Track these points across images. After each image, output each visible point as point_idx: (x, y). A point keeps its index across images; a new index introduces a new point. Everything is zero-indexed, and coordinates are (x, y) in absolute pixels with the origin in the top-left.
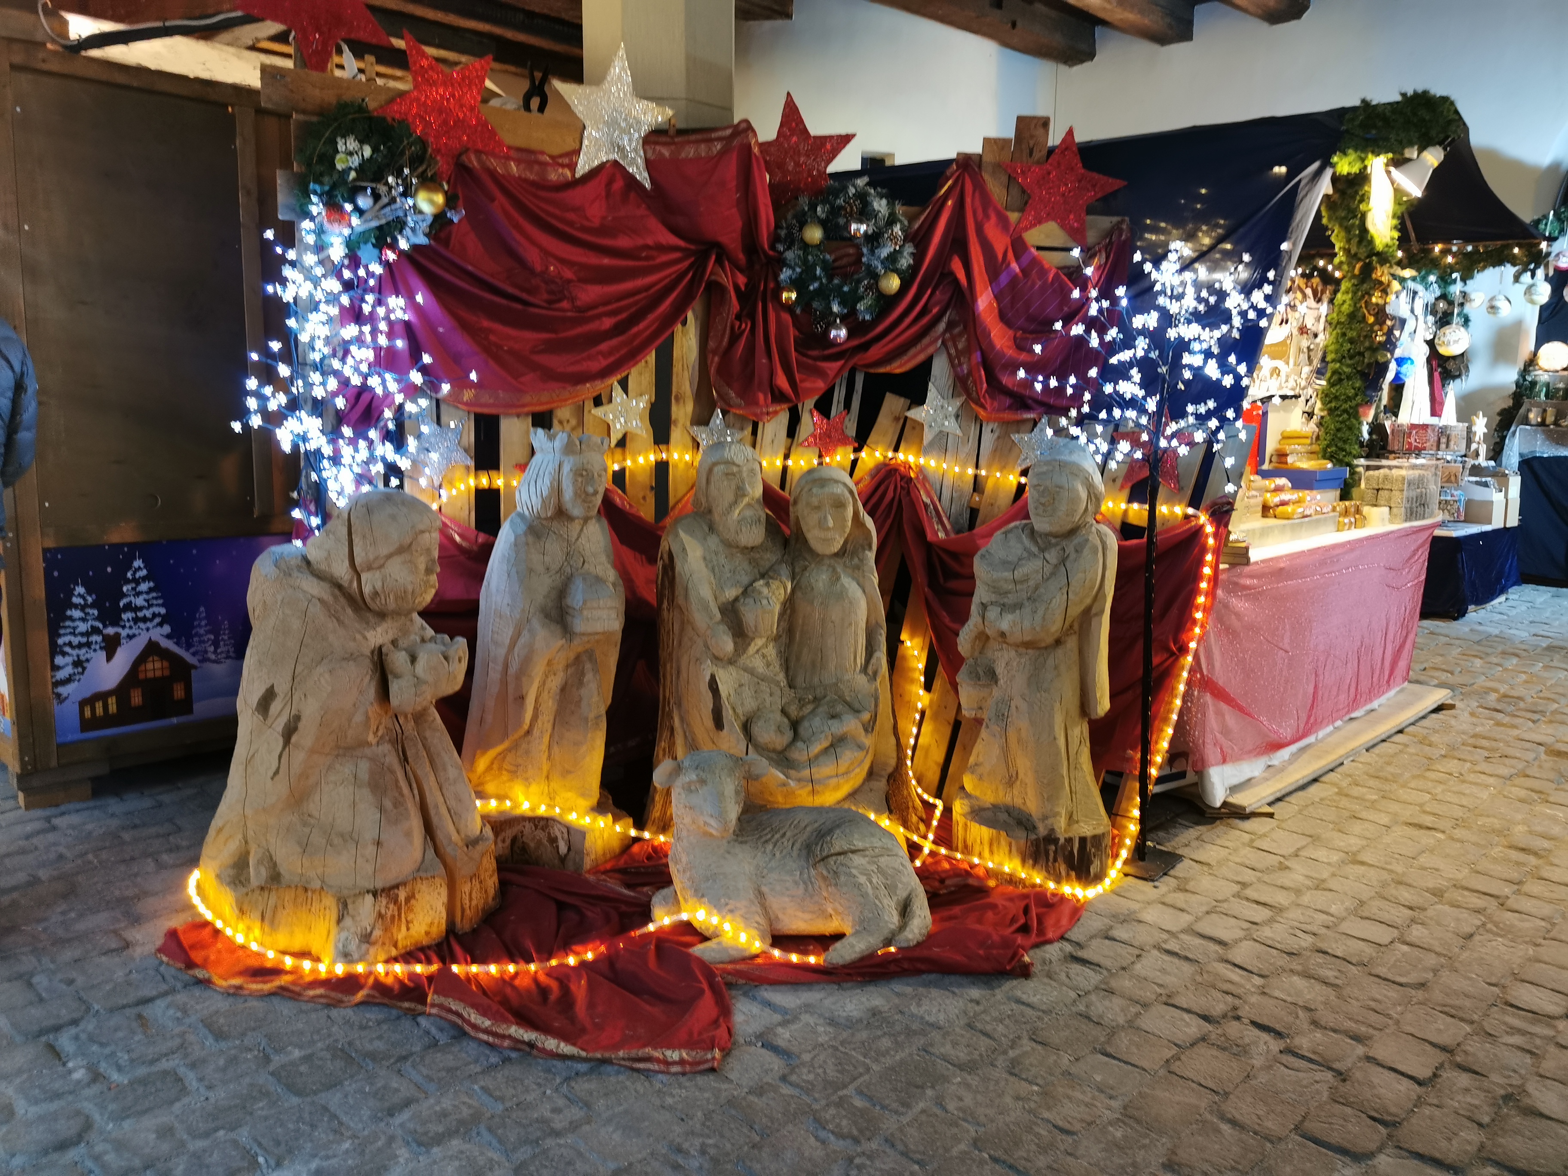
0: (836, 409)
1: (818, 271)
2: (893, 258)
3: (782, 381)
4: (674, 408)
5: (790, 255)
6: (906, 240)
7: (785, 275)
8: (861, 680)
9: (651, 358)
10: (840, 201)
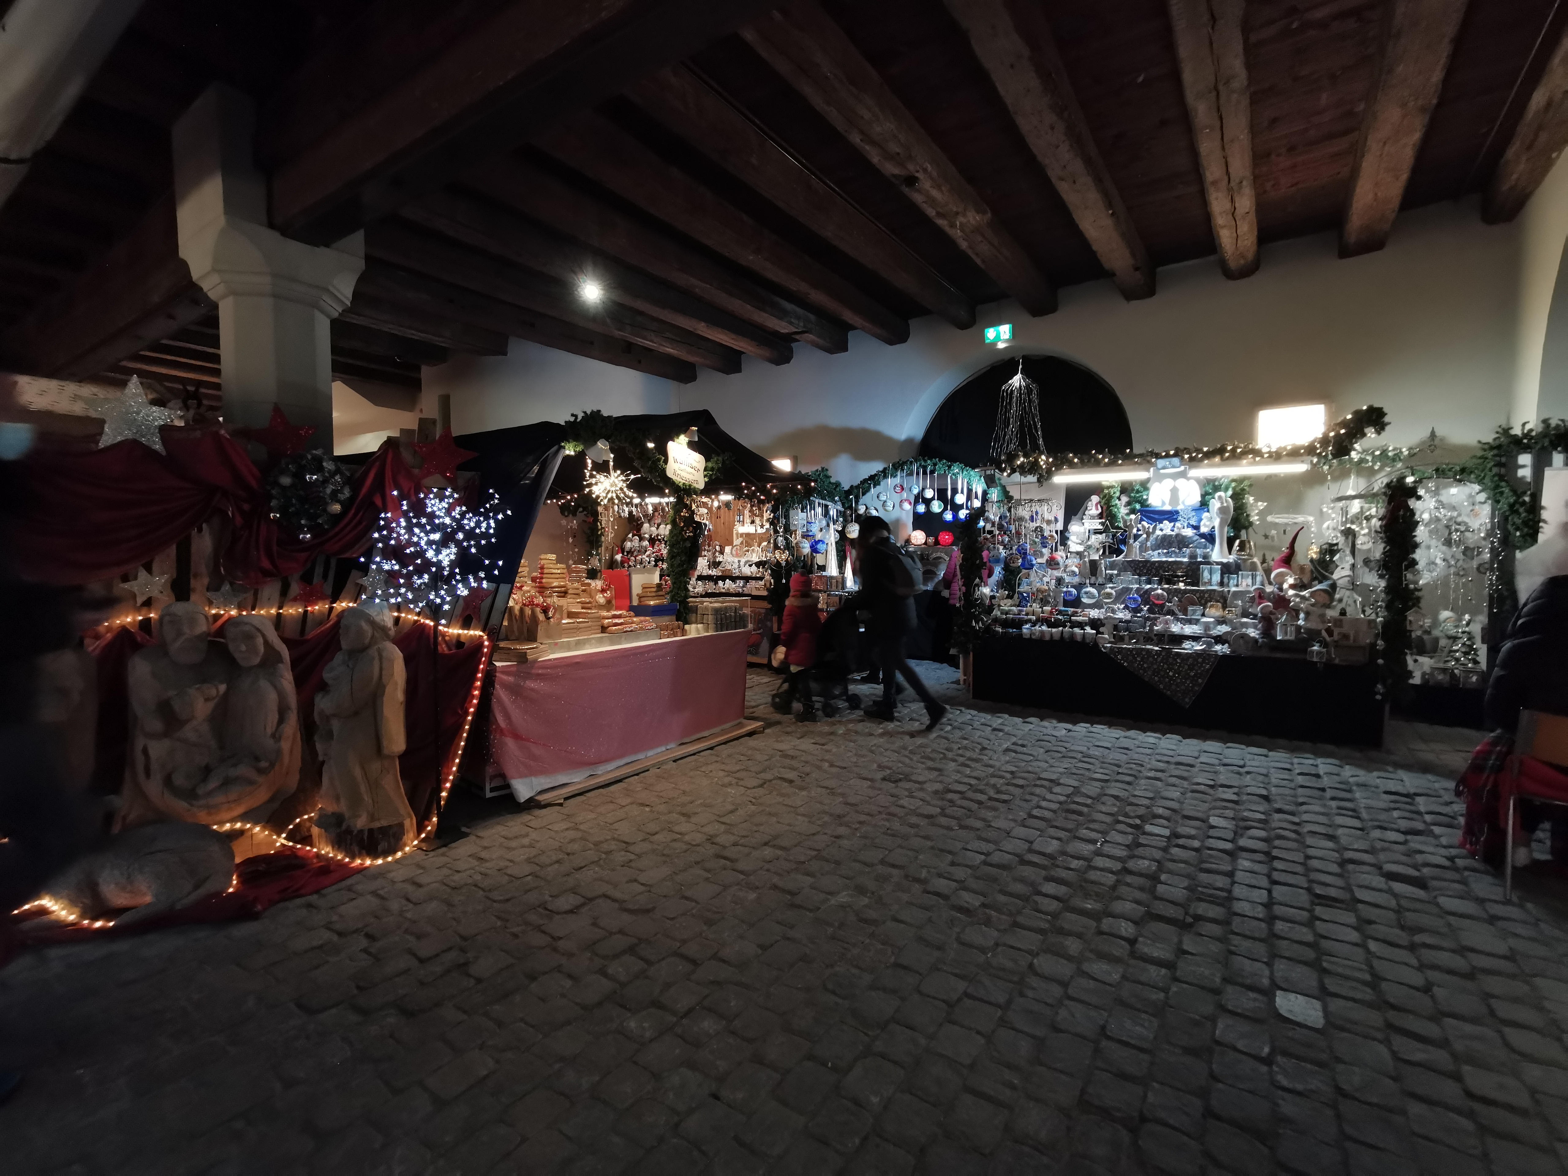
0: (316, 580)
1: (294, 501)
2: (334, 493)
3: (266, 564)
4: (192, 582)
5: (274, 492)
6: (344, 484)
7: (274, 503)
8: (271, 742)
9: (173, 550)
10: (304, 462)
